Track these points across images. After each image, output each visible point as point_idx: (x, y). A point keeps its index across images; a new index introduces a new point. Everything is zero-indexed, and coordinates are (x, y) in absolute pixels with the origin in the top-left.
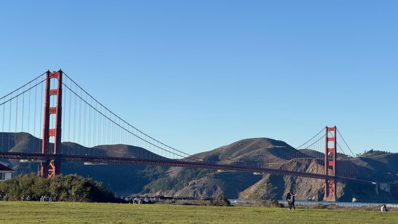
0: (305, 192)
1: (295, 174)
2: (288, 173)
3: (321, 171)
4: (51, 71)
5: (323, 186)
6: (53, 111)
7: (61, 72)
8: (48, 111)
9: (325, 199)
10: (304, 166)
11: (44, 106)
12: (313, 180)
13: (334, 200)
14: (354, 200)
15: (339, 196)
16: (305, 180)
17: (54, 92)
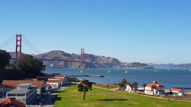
0: (74, 66)
1: (71, 61)
2: (69, 61)
3: (78, 60)
4: (18, 35)
5: (80, 64)
6: (19, 46)
7: (21, 35)
8: (17, 46)
9: (81, 68)
10: (74, 59)
11: (16, 45)
12: (77, 63)
13: (83, 68)
14: (88, 68)
15: (84, 67)
16: (74, 63)
17: (19, 41)
